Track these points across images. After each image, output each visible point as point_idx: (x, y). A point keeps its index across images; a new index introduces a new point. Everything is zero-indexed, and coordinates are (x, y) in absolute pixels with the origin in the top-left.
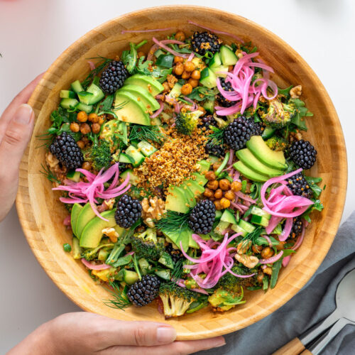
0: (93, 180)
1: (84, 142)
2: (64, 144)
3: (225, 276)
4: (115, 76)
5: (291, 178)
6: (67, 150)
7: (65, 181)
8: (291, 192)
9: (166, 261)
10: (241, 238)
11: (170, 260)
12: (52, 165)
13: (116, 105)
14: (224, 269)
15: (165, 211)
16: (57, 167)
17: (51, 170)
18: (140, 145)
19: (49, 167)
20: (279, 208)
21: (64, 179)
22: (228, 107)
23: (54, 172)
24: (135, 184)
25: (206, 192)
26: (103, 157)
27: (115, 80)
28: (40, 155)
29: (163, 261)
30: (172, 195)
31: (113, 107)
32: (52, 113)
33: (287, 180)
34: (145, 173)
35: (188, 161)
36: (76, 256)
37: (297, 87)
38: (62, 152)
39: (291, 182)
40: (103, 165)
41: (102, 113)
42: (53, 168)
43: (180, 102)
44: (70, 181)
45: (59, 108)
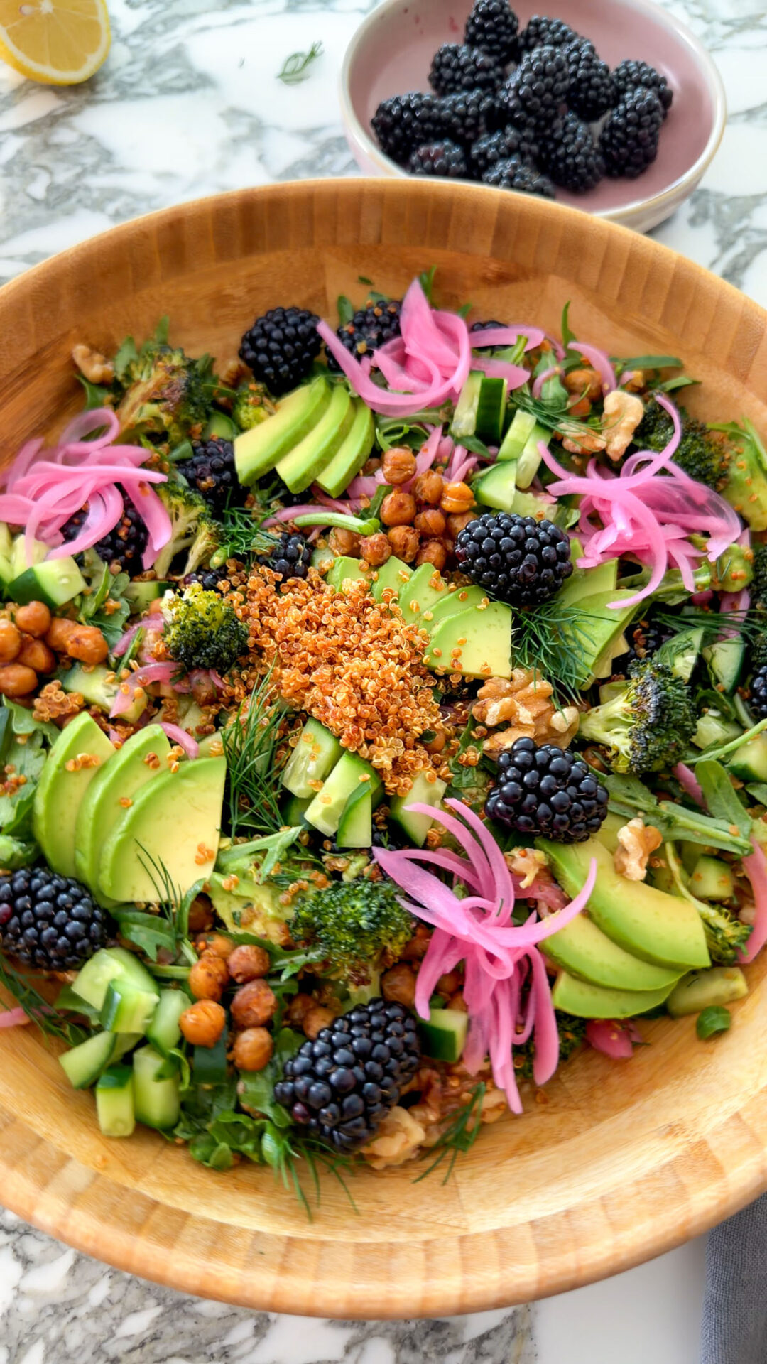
0: (453, 941)
1: (308, 1011)
2: (325, 1077)
3: (686, 466)
4: (35, 901)
5: (351, 348)
6: (348, 1065)
7: (473, 1066)
8: (395, 341)
9: (681, 652)
10: (556, 445)
11: (676, 641)
12: (417, 1135)
13: (154, 898)
14: (663, 472)
15: (519, 674)
16: (419, 1113)
17: (435, 1138)
18: (297, 787)
19: (424, 1151)
20: (445, 350)
21: (463, 1077)
22: (147, 533)
23: (439, 1122)
24: (441, 787)
25: (433, 557)
26: (359, 905)
27: (52, 899)
28: (384, 1195)
29: (684, 665)
30: (457, 655)
31: (164, 910)
32: (202, 1163)
33: (359, 357)
34: (400, 751)
35: (336, 614)
36: (740, 984)
37: (79, 360)
38: (358, 1087)
39: (361, 347)
40: (391, 902)
41: (188, 951)
42: (427, 1127)
43: (133, 663)
44: (470, 1047)
45: (181, 1135)
